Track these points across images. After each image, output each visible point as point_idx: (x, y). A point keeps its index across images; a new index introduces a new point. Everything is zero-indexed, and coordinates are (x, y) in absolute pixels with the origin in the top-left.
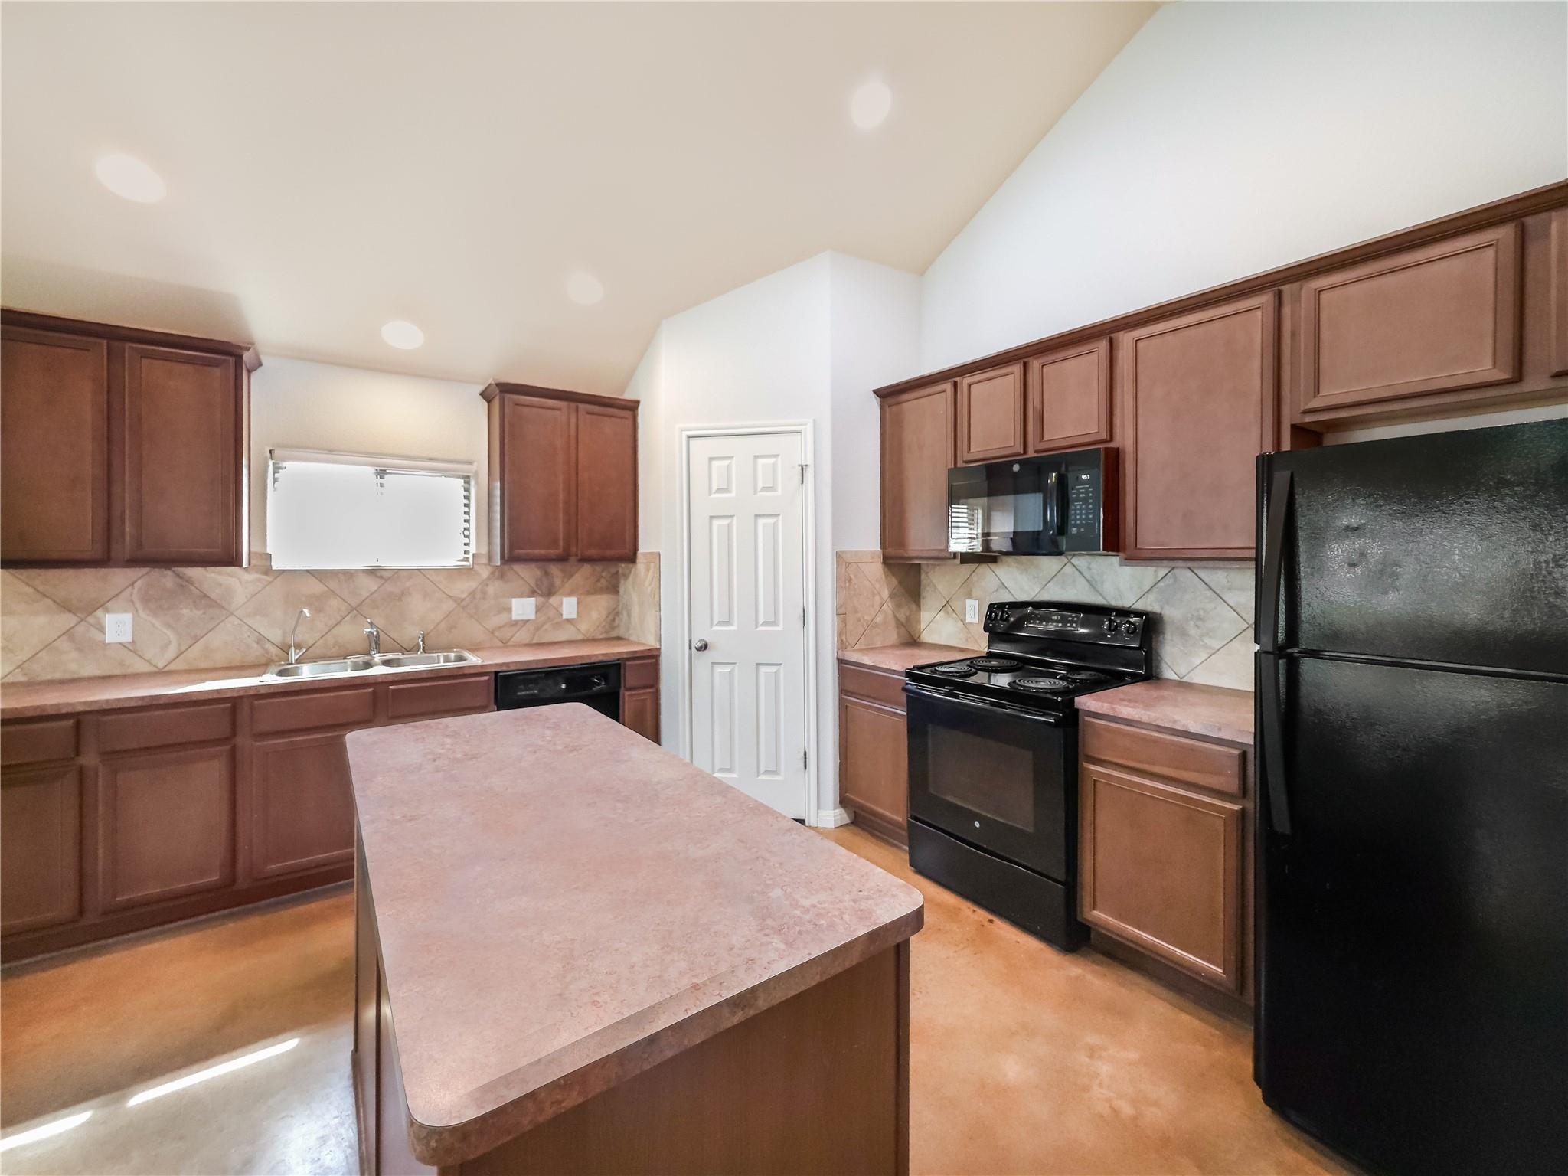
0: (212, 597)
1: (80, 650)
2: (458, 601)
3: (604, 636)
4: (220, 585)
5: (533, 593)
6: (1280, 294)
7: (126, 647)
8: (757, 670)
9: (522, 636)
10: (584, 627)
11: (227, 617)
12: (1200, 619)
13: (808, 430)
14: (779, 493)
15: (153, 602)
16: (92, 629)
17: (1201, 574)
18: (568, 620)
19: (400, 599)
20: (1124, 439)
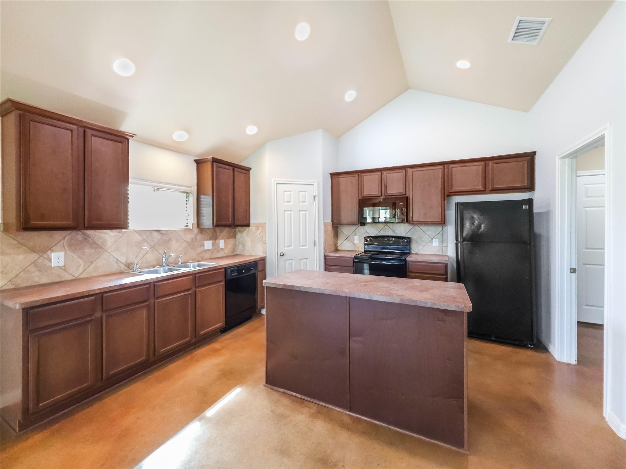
0: (98, 244)
1: (40, 271)
2: (188, 242)
3: (232, 254)
4: (101, 238)
5: (211, 239)
6: (444, 166)
7: (61, 268)
8: (300, 261)
9: (207, 255)
10: (226, 251)
11: (104, 252)
12: (420, 238)
13: (316, 184)
14: (307, 203)
15: (73, 246)
16: (46, 260)
17: (421, 227)
18: (222, 249)
19: (168, 242)
20: (410, 194)
